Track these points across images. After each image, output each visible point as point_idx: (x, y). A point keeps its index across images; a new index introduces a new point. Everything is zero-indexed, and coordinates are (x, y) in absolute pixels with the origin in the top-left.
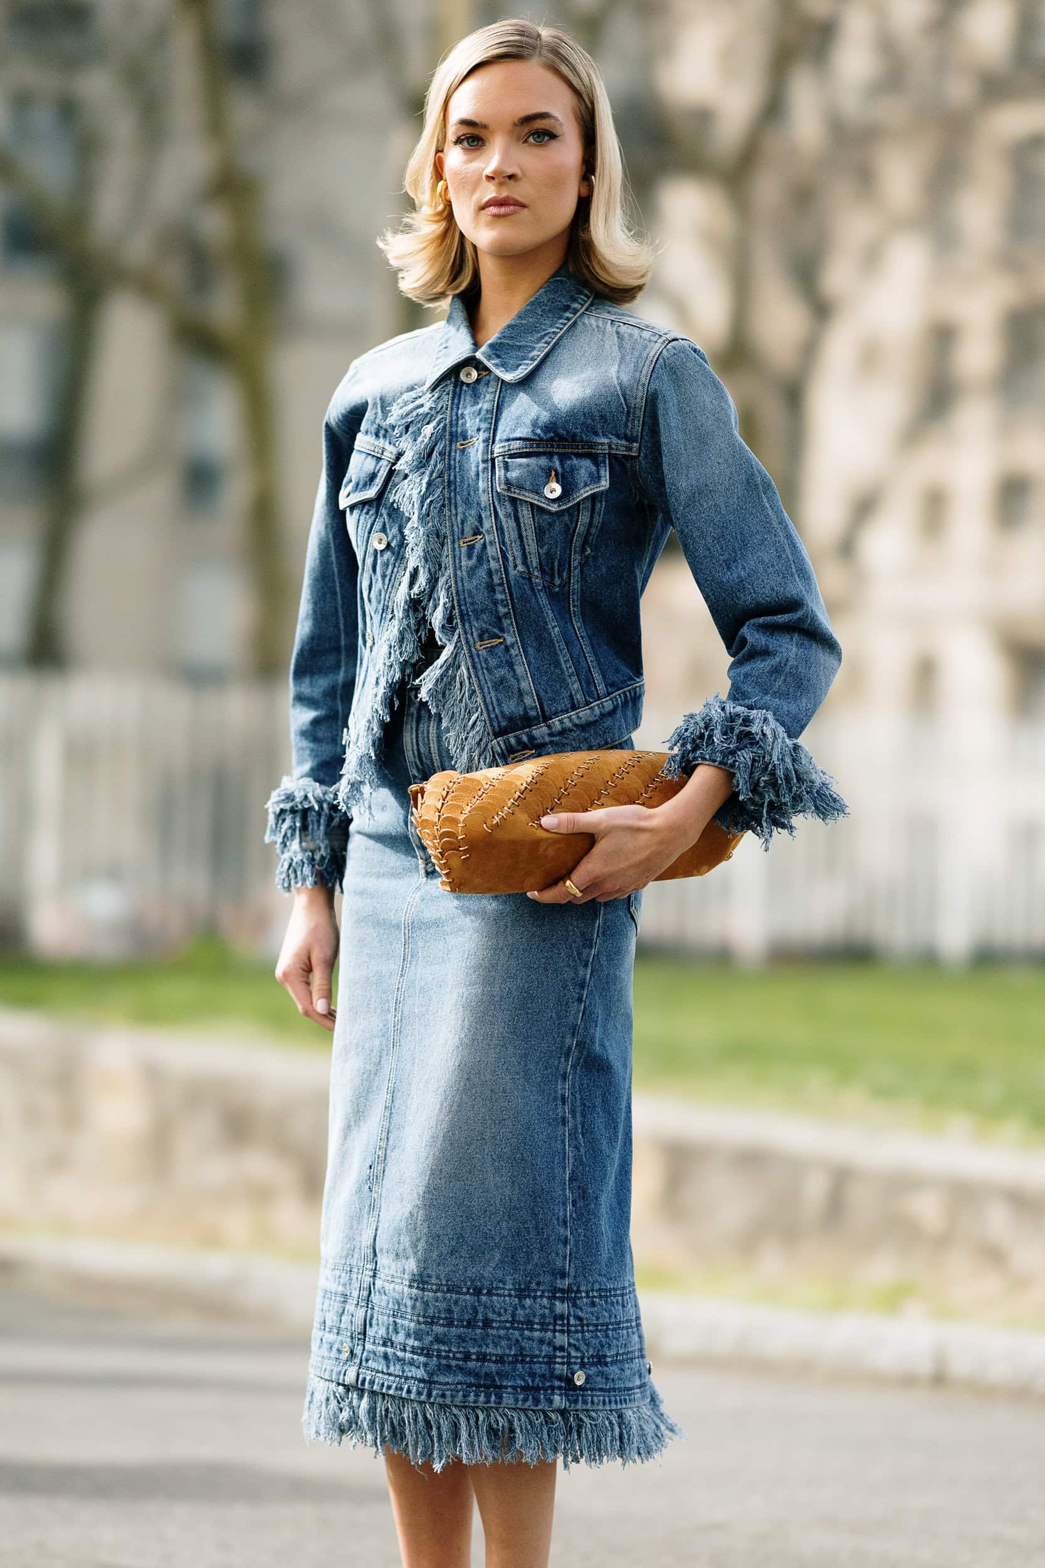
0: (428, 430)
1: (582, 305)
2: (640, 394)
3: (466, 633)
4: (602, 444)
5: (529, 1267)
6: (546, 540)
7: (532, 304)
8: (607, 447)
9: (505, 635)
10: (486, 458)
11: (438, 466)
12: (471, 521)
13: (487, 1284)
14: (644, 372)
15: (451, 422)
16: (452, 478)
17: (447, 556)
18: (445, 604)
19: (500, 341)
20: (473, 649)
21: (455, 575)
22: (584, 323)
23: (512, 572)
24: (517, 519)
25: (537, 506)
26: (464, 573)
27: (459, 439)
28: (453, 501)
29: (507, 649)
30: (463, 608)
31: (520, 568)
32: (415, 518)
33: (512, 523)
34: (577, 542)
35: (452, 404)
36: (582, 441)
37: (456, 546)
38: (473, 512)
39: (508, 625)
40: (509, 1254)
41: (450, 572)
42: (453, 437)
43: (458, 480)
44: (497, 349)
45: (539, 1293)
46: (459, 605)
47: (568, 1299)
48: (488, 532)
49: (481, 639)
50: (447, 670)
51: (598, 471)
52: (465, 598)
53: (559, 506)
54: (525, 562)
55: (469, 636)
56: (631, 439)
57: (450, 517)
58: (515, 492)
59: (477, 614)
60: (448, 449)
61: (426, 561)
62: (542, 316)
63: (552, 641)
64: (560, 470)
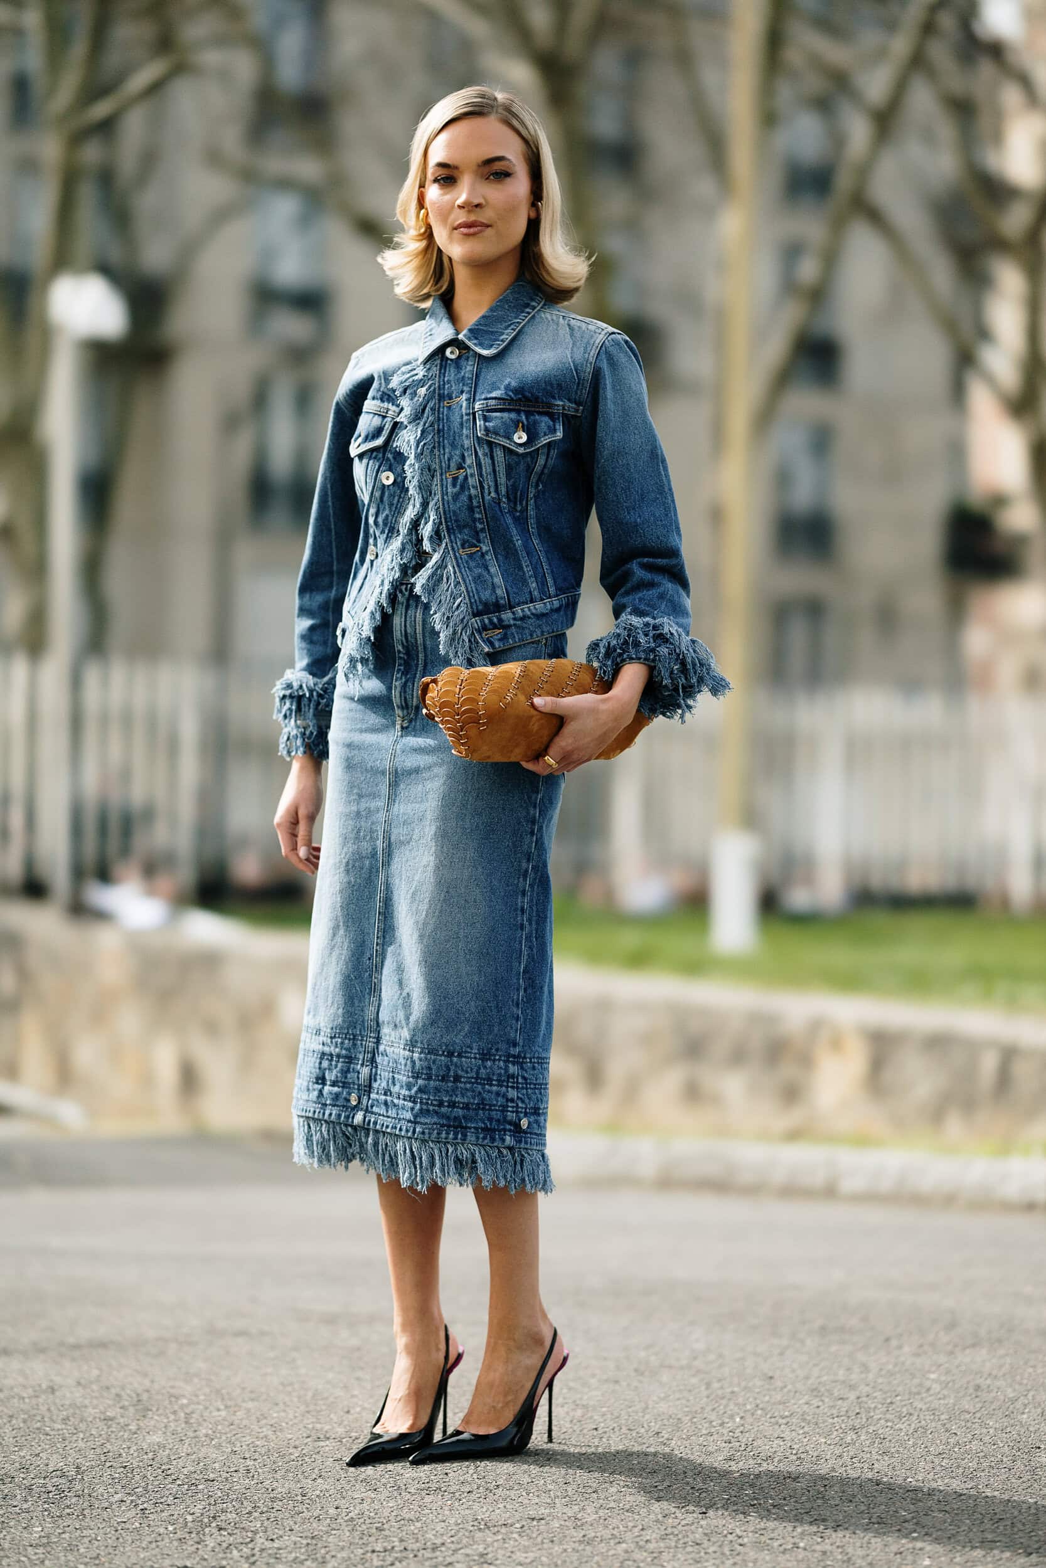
0: (422, 391)
1: (539, 304)
2: (588, 370)
3: (452, 542)
4: (558, 406)
5: (490, 1037)
6: (513, 475)
7: (500, 301)
8: (561, 408)
9: (481, 545)
10: (468, 411)
11: (430, 418)
12: (456, 459)
13: (458, 1048)
14: (592, 354)
15: (439, 386)
16: (441, 427)
17: (436, 485)
18: (434, 520)
19: (476, 327)
20: (457, 554)
21: (443, 499)
22: (541, 317)
23: (487, 498)
24: (492, 458)
25: (508, 448)
26: (450, 498)
27: (446, 398)
28: (442, 444)
29: (483, 555)
30: (449, 524)
31: (493, 494)
32: (412, 456)
33: (488, 460)
34: (534, 478)
35: (440, 373)
36: (542, 402)
37: (444, 477)
38: (458, 452)
39: (484, 537)
40: (476, 1026)
41: (439, 496)
42: (441, 397)
43: (446, 429)
44: (474, 333)
45: (497, 1057)
46: (446, 522)
47: (518, 1063)
48: (470, 467)
49: (463, 547)
50: (437, 569)
51: (554, 425)
52: (450, 517)
53: (525, 449)
54: (497, 491)
55: (454, 545)
56: (578, 404)
57: (439, 455)
58: (491, 437)
59: (461, 528)
60: (437, 406)
61: (420, 489)
62: (508, 310)
63: (516, 550)
64: (525, 422)
